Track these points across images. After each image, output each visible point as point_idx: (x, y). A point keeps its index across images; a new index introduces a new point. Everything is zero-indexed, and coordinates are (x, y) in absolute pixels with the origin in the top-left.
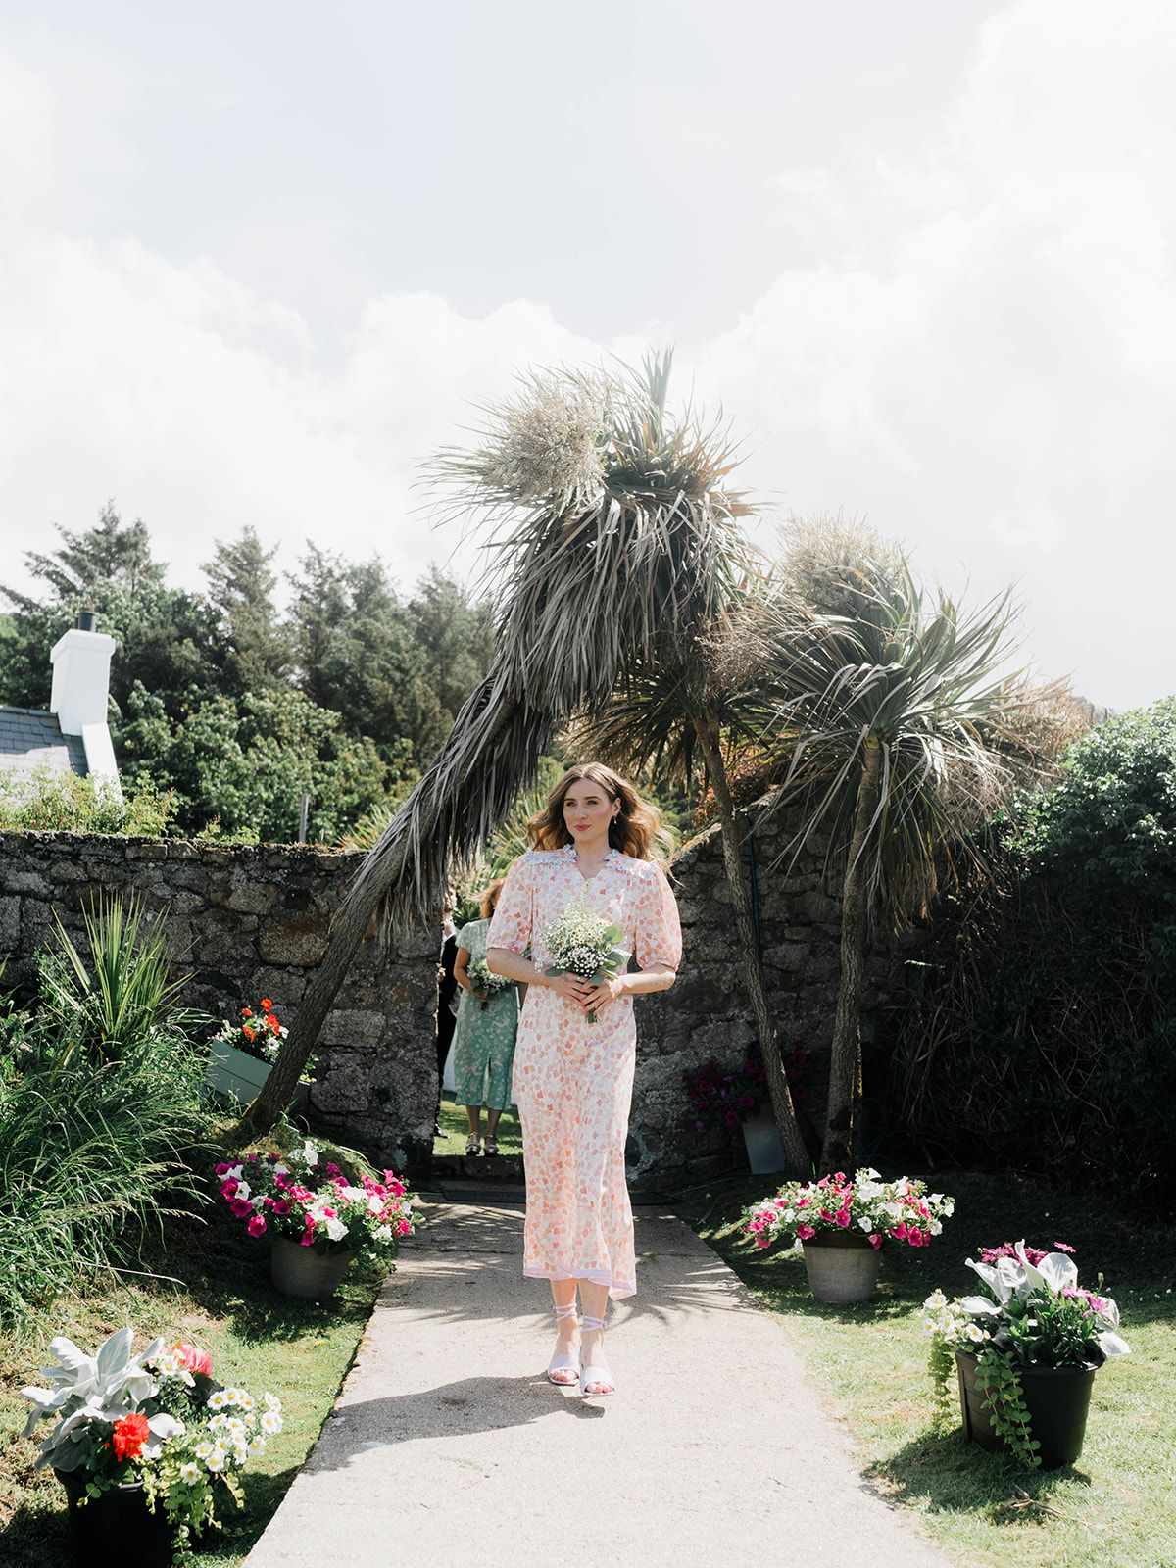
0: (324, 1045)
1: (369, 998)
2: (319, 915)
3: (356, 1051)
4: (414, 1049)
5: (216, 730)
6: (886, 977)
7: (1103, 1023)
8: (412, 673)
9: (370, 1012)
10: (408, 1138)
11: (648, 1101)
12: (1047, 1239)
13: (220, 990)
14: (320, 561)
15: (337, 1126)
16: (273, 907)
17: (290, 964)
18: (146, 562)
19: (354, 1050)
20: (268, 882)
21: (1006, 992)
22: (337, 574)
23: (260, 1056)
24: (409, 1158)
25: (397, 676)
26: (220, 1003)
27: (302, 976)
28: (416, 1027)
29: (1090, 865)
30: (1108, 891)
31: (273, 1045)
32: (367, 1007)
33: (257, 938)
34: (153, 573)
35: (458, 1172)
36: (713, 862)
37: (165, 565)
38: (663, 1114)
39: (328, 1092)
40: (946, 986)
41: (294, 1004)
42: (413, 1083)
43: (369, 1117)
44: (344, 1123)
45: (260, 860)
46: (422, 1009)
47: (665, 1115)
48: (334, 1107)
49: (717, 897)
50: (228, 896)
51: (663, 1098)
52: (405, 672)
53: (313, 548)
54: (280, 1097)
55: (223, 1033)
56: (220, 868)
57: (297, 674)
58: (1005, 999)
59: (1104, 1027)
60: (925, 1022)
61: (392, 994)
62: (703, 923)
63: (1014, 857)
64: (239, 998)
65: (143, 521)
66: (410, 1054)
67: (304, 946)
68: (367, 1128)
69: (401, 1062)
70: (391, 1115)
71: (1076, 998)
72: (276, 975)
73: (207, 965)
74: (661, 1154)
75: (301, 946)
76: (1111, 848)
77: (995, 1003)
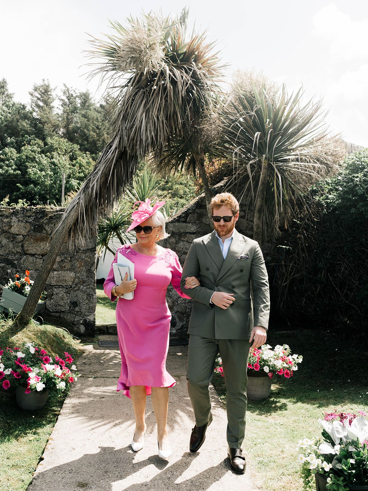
0: (50, 285)
1: (68, 266)
2: (47, 234)
3: (64, 287)
4: (87, 286)
5: (33, 151)
6: (270, 251)
7: (357, 273)
8: (102, 129)
9: (69, 271)
10: (85, 320)
11: (179, 302)
12: (337, 360)
13: (8, 265)
14: (68, 91)
15: (57, 317)
16: (29, 231)
17: (36, 254)
18: (7, 93)
19: (63, 287)
20: (26, 222)
21: (318, 259)
22: (74, 95)
23: (22, 294)
24: (86, 328)
25: (98, 131)
26: (8, 271)
27: (41, 259)
28: (87, 277)
29: (353, 210)
30: (359, 221)
31: (28, 289)
32: (67, 270)
33: (22, 244)
34: (9, 96)
35: (106, 332)
36: (202, 208)
37: (14, 94)
38: (185, 307)
39: (53, 304)
40: (294, 255)
41: (38, 270)
42: (86, 299)
43: (69, 313)
44: (59, 316)
45: (23, 213)
46: (89, 270)
47: (186, 307)
48: (56, 309)
49: (204, 222)
50: (10, 228)
51: (185, 301)
52: (100, 129)
53: (66, 87)
54: (29, 312)
55: (8, 284)
56: (7, 217)
57: (62, 131)
58: (318, 262)
59: (358, 275)
60: (286, 269)
61: (77, 264)
62: (199, 232)
63: (319, 204)
64: (16, 268)
65: (5, 78)
66: (85, 288)
67: (42, 247)
68: (69, 317)
69: (82, 291)
70: (78, 312)
71: (346, 262)
72: (31, 259)
73: (3, 256)
74: (184, 323)
75: (40, 247)
76: (361, 204)
77: (314, 263)
